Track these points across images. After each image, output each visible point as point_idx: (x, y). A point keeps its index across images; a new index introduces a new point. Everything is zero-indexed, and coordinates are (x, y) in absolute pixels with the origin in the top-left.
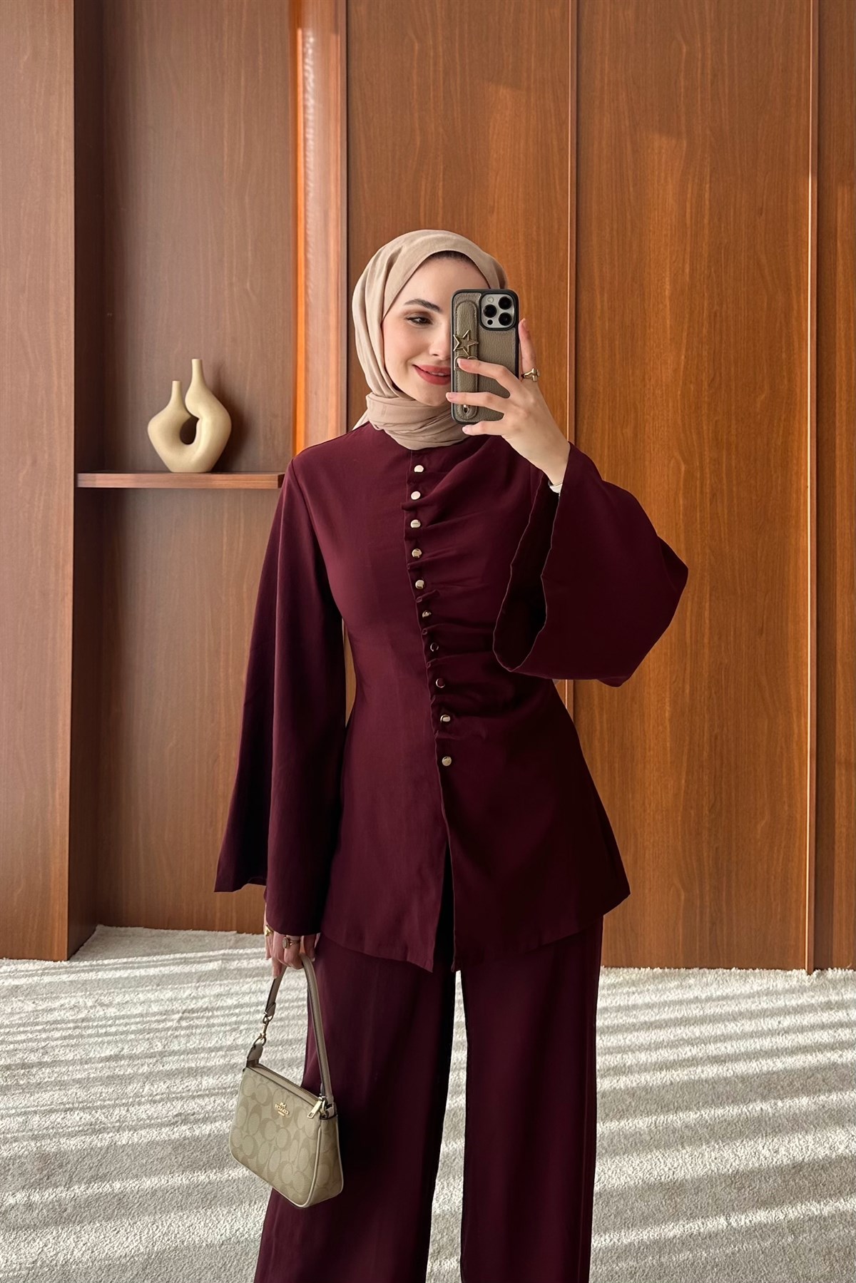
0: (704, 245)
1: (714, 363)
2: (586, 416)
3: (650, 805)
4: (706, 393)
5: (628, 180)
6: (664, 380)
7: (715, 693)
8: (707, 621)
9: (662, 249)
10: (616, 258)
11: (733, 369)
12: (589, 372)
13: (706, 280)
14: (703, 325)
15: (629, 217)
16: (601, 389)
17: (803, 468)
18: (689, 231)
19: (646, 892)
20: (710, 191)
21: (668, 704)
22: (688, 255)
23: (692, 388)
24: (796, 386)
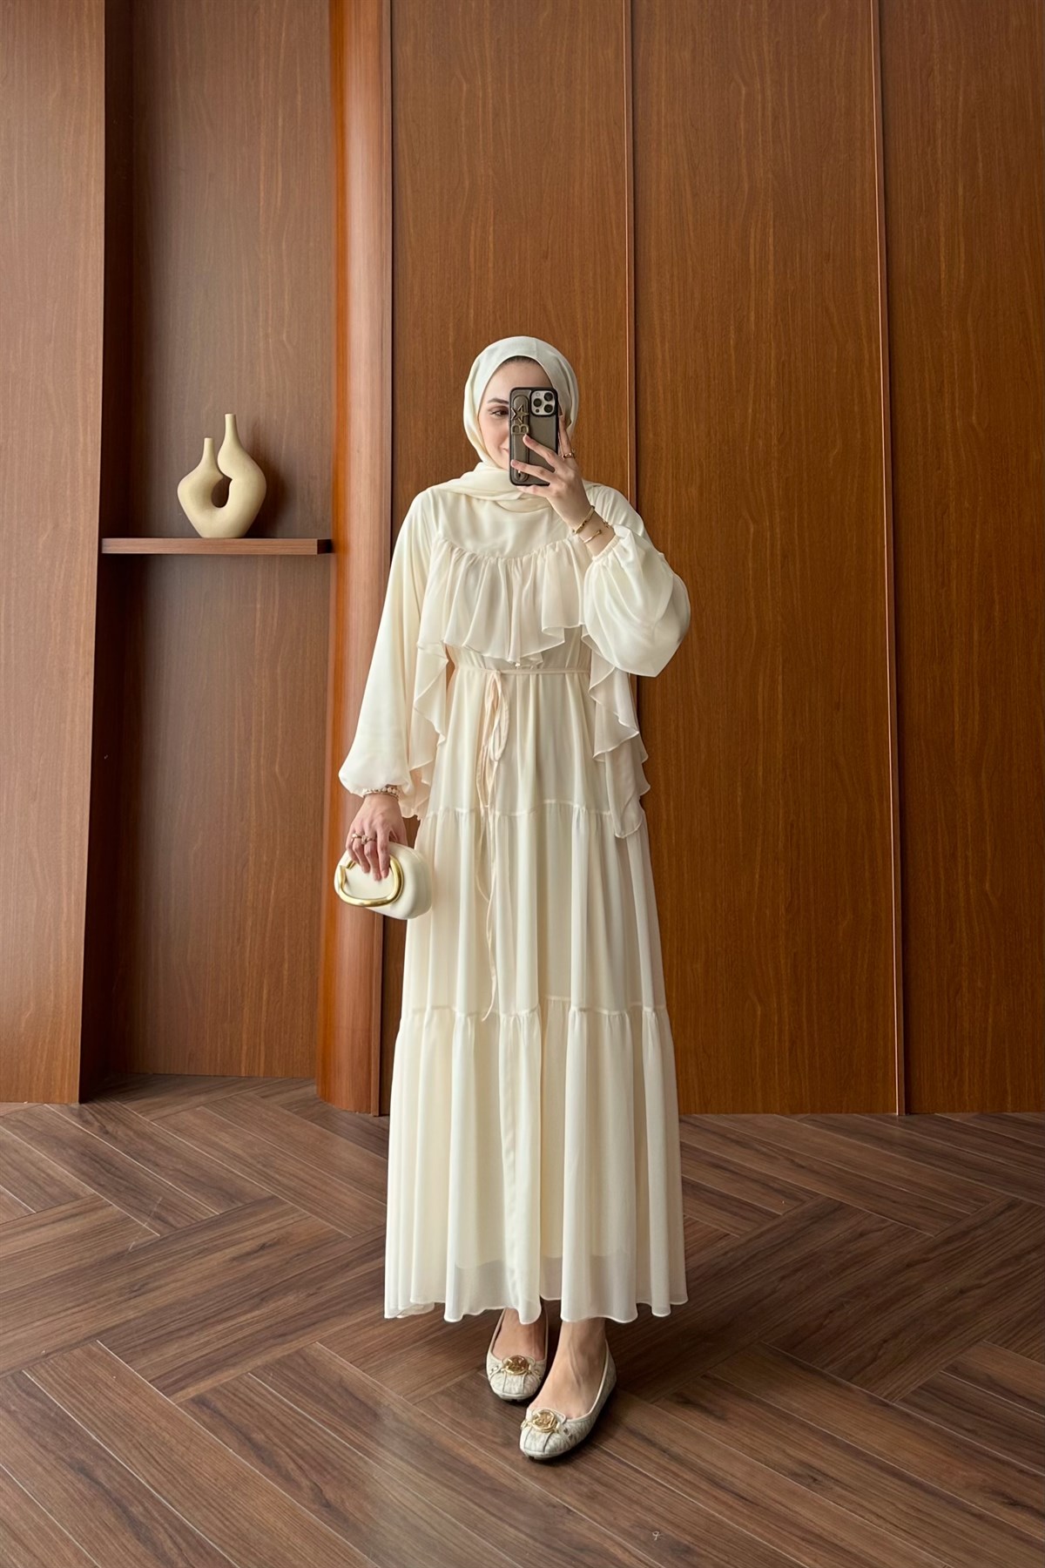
0: (769, 292)
1: (783, 416)
2: (648, 475)
3: (722, 904)
4: (776, 448)
5: (688, 225)
6: (731, 435)
7: (790, 775)
8: (780, 696)
9: (725, 296)
10: (677, 306)
11: (803, 423)
12: (650, 427)
13: (772, 330)
14: (770, 376)
15: (690, 262)
16: (664, 445)
17: (879, 526)
18: (753, 280)
19: (720, 1006)
20: (774, 236)
21: (740, 789)
22: (753, 304)
23: (761, 443)
24: (870, 440)
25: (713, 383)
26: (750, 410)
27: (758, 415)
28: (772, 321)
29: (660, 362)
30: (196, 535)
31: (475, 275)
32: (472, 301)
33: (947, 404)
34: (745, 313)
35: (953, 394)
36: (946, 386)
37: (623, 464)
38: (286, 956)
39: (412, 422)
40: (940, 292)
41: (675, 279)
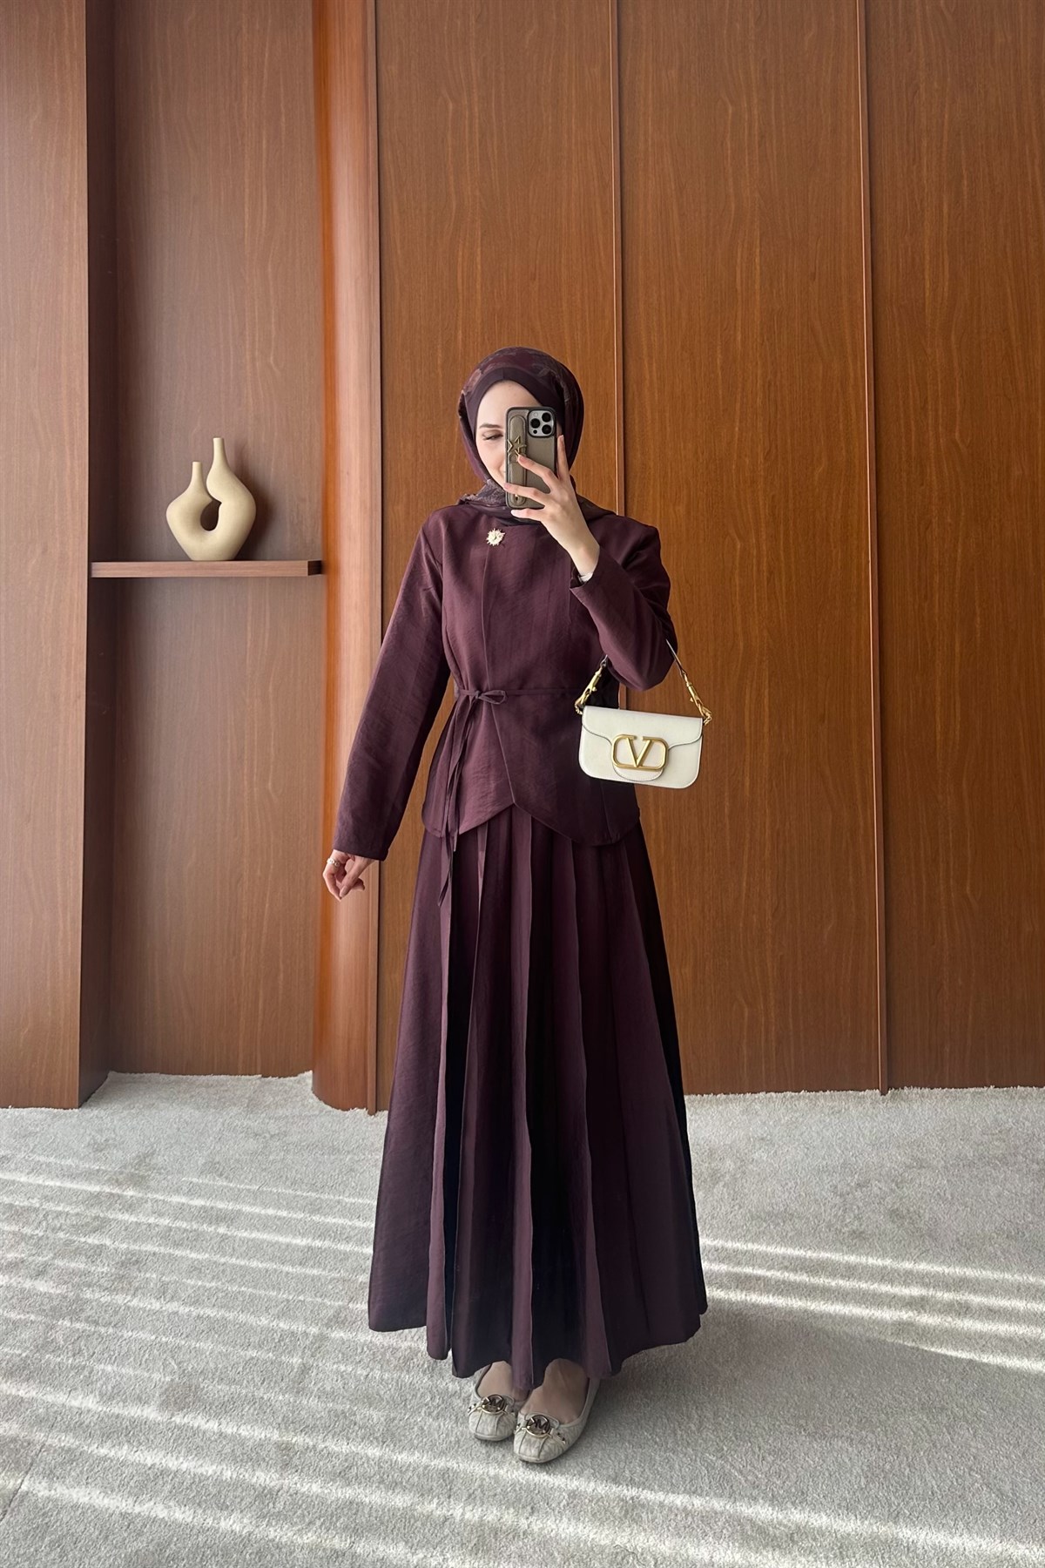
0: (755, 311)
1: (770, 434)
3: (710, 911)
4: (762, 466)
5: (675, 244)
6: (717, 454)
7: (777, 785)
8: (767, 709)
9: (712, 316)
10: (664, 327)
11: (789, 441)
13: (758, 349)
14: (756, 395)
15: (677, 283)
17: (864, 542)
18: (740, 297)
19: (708, 1008)
20: (760, 256)
21: (727, 799)
22: (739, 323)
23: (747, 460)
24: (854, 457)
25: (700, 402)
26: (737, 429)
27: (744, 434)
28: (758, 340)
29: (647, 382)
30: (187, 559)
31: (463, 296)
32: (460, 323)
33: (930, 421)
34: (732, 332)
35: (936, 410)
36: (930, 403)
37: (611, 483)
38: (281, 966)
39: (402, 444)
40: (924, 310)
41: (663, 299)
